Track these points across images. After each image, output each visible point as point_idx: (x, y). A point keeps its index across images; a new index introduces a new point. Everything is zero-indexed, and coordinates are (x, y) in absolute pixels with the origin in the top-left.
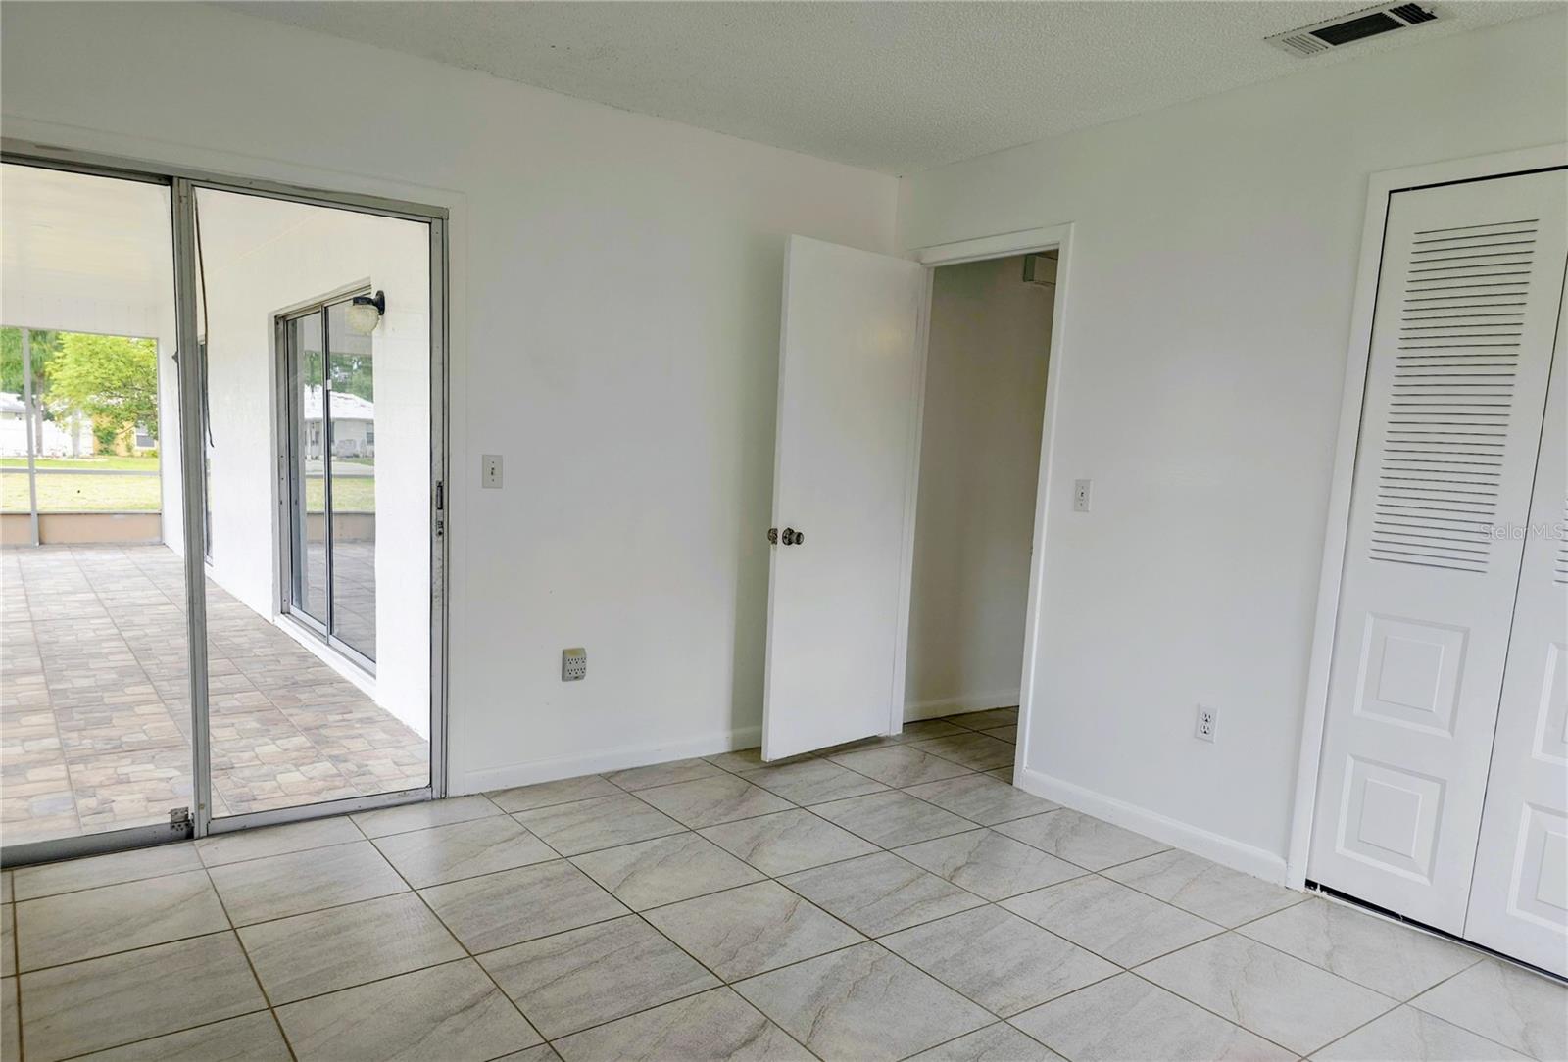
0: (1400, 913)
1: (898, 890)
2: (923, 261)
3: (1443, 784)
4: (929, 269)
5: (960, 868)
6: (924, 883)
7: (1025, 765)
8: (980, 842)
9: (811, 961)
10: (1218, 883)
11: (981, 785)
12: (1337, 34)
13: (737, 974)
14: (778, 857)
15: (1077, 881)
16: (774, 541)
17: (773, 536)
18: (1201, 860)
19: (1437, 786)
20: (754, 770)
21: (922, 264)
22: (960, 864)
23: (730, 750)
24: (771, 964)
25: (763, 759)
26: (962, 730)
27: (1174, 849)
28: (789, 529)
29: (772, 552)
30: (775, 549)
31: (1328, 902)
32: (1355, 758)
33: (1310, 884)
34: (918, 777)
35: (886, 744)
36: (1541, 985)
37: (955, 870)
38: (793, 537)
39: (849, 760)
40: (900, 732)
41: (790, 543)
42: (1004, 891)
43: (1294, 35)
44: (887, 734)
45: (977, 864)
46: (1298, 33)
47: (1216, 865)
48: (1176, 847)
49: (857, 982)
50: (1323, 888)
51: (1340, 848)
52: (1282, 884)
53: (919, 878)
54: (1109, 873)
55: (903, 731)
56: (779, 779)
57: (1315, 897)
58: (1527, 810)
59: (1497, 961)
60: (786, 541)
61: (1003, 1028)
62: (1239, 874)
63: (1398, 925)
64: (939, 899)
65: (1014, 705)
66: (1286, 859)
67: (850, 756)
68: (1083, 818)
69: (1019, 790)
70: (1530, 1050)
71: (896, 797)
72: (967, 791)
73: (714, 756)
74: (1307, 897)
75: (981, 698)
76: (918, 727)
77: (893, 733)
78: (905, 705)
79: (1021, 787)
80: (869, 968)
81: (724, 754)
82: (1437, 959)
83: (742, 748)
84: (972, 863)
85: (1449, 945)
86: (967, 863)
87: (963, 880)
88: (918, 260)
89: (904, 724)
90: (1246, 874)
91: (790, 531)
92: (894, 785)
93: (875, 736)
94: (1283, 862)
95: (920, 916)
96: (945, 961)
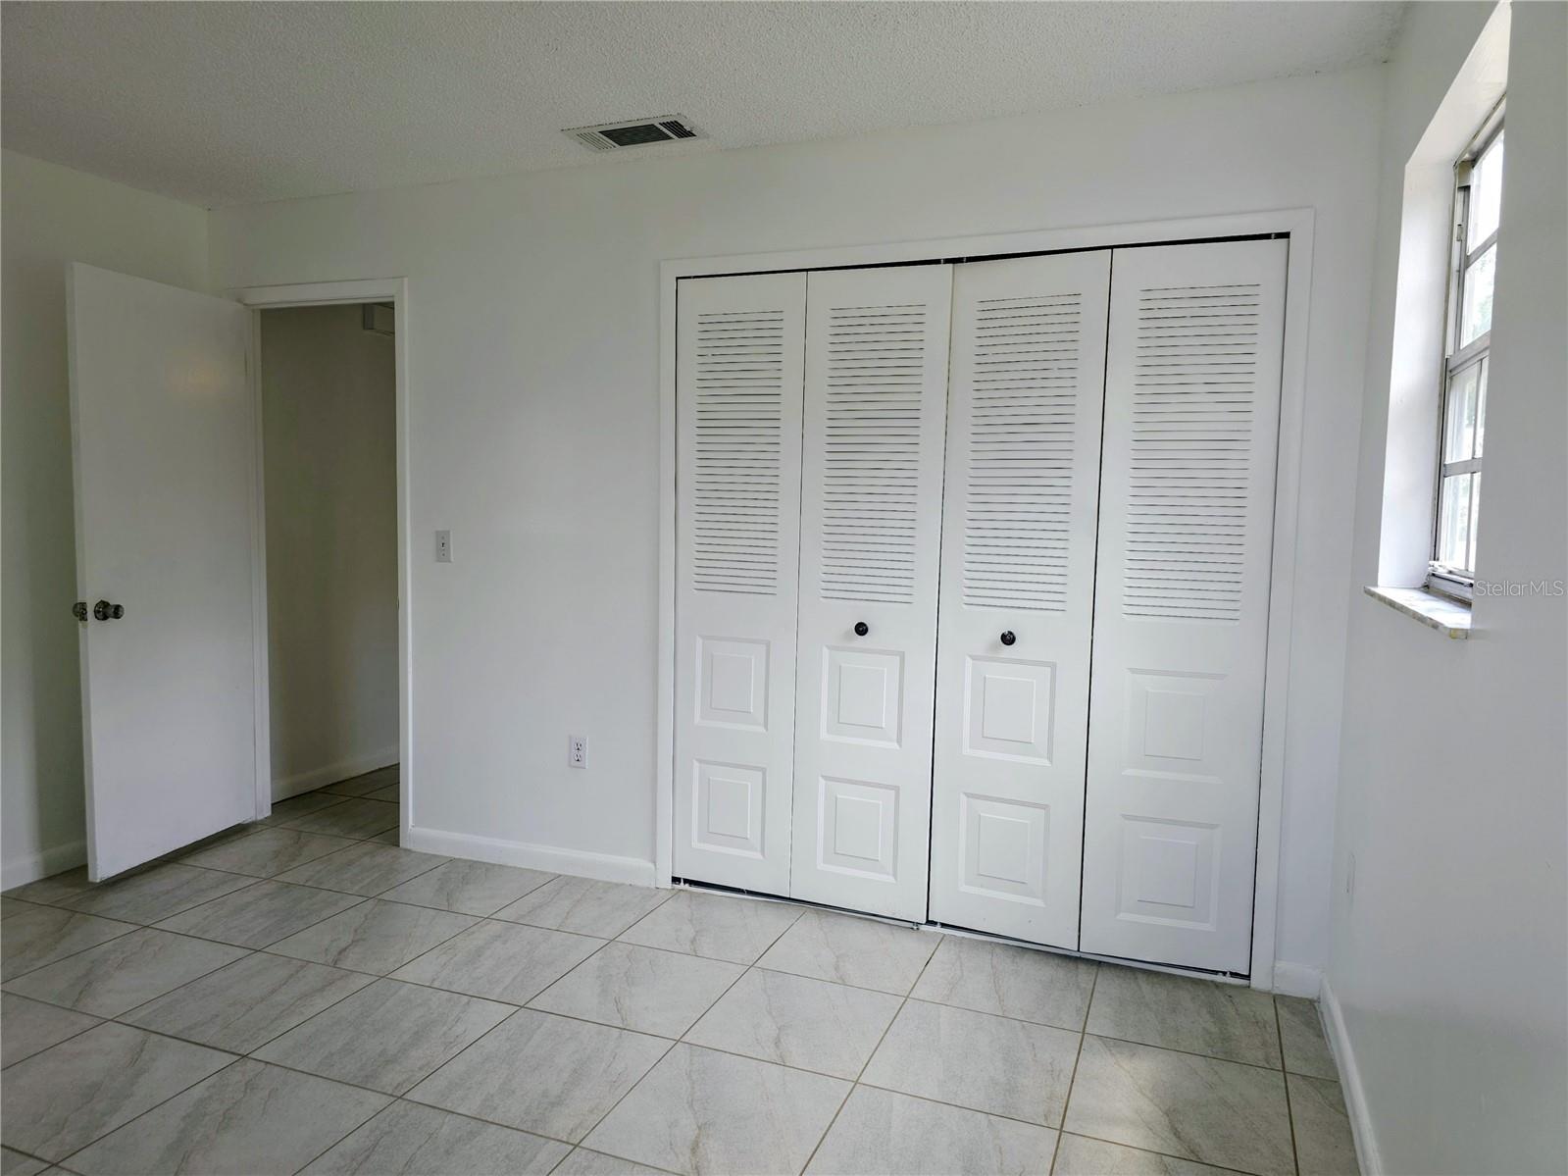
0: (744, 888)
1: (273, 992)
2: (247, 302)
3: (764, 771)
4: (253, 311)
5: (345, 950)
6: (304, 977)
7: (411, 823)
8: (366, 916)
9: (168, 1104)
10: (600, 899)
11: (365, 854)
12: (625, 136)
13: (68, 1148)
14: (118, 993)
15: (471, 930)
16: (83, 617)
17: (80, 612)
18: (583, 880)
19: (760, 773)
20: (77, 894)
21: (246, 305)
22: (343, 945)
23: (41, 877)
24: (114, 1123)
25: (91, 878)
26: (344, 799)
27: (560, 876)
28: (103, 602)
29: (81, 629)
30: (85, 627)
31: (691, 893)
32: (700, 761)
33: (676, 880)
34: (294, 860)
35: (252, 831)
36: (846, 922)
37: (340, 953)
38: (108, 611)
39: (204, 860)
40: (269, 814)
41: (105, 618)
42: (395, 962)
43: (586, 131)
44: (254, 819)
45: (364, 940)
46: (590, 130)
47: (598, 882)
48: (562, 873)
49: (228, 1110)
50: (686, 881)
51: (695, 844)
52: (653, 886)
53: (297, 972)
54: (501, 915)
55: (272, 812)
56: (113, 899)
57: (681, 890)
58: (822, 781)
59: (815, 910)
60: (100, 615)
61: (400, 1107)
62: (617, 885)
63: (744, 899)
64: (322, 989)
65: (394, 763)
66: (654, 863)
67: (208, 853)
68: (473, 865)
69: (406, 850)
70: (841, 978)
71: (267, 888)
72: (350, 863)
73: (19, 888)
74: (674, 892)
75: (361, 761)
76: (288, 805)
77: (260, 817)
78: (272, 784)
79: (409, 848)
80: (243, 1089)
81: (31, 884)
82: (772, 919)
83: (59, 872)
84: (358, 941)
85: (781, 906)
86: (353, 941)
87: (348, 963)
88: (239, 301)
89: (273, 805)
90: (623, 884)
91: (104, 604)
92: (263, 876)
93: (239, 825)
94: (651, 865)
95: (302, 1013)
96: (332, 1055)
